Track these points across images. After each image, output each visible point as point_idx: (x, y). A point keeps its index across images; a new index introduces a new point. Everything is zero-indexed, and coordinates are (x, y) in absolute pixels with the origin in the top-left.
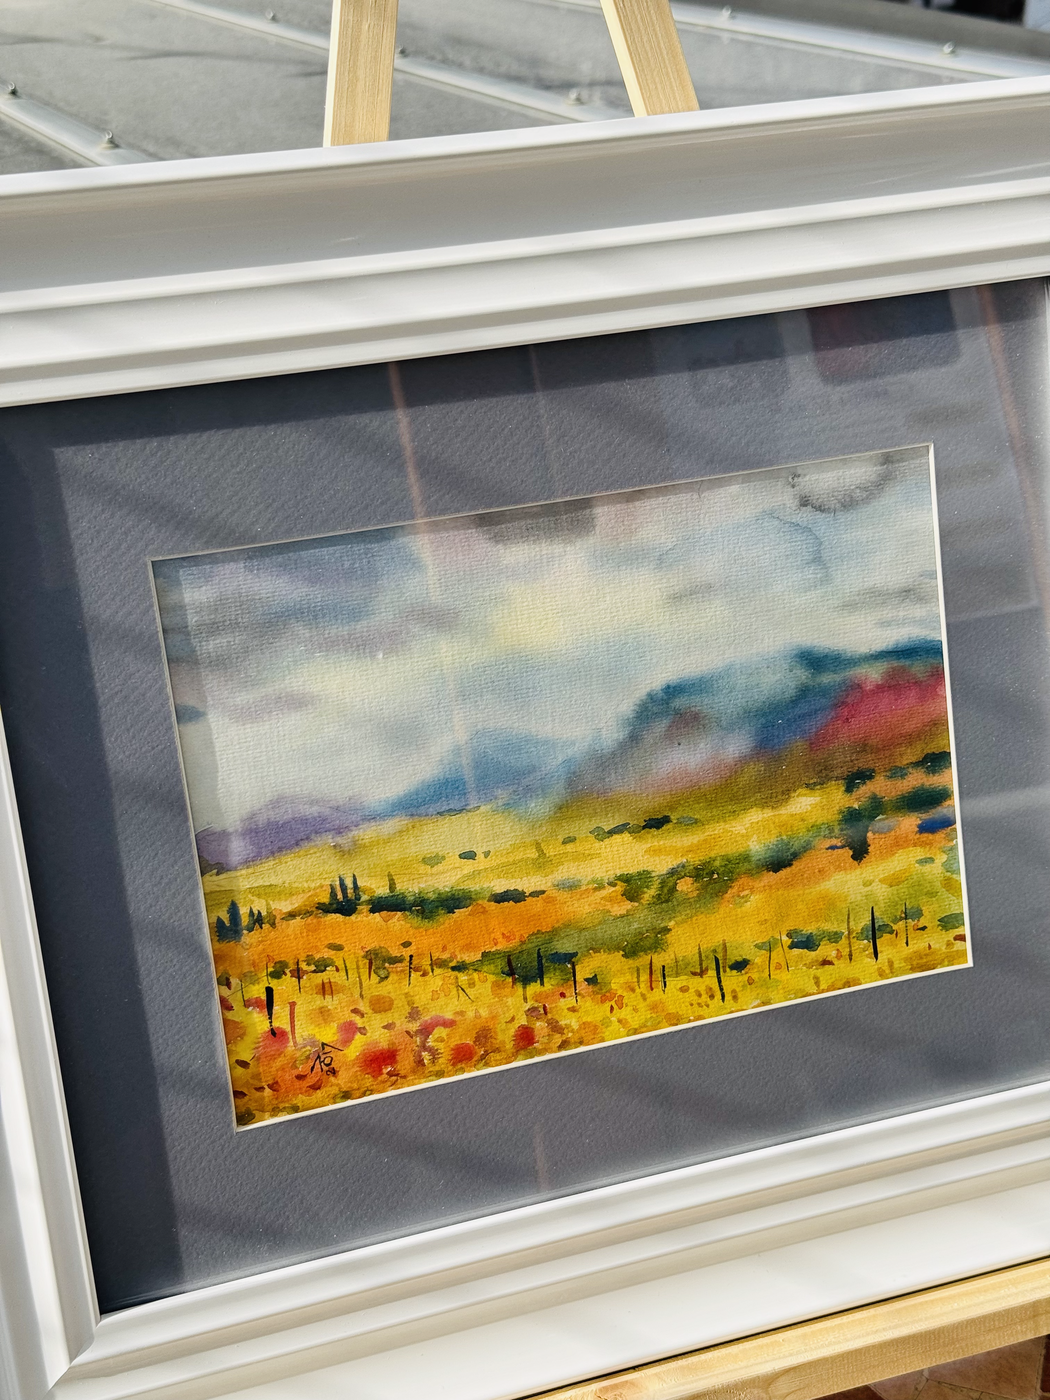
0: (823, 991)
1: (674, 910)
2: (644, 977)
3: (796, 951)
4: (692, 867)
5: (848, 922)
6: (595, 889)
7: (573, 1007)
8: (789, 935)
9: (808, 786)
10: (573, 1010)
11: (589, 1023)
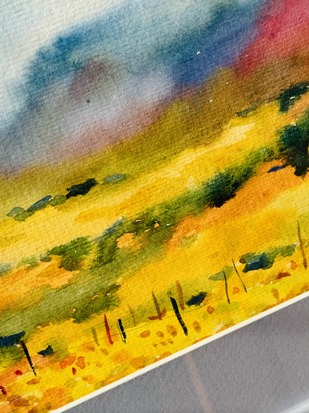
0: (283, 301)
1: (119, 267)
2: (102, 334)
3: (251, 273)
4: (130, 223)
5: (299, 234)
6: (28, 269)
7: (33, 380)
8: (242, 261)
9: (239, 114)
10: (33, 382)
11: (53, 389)
